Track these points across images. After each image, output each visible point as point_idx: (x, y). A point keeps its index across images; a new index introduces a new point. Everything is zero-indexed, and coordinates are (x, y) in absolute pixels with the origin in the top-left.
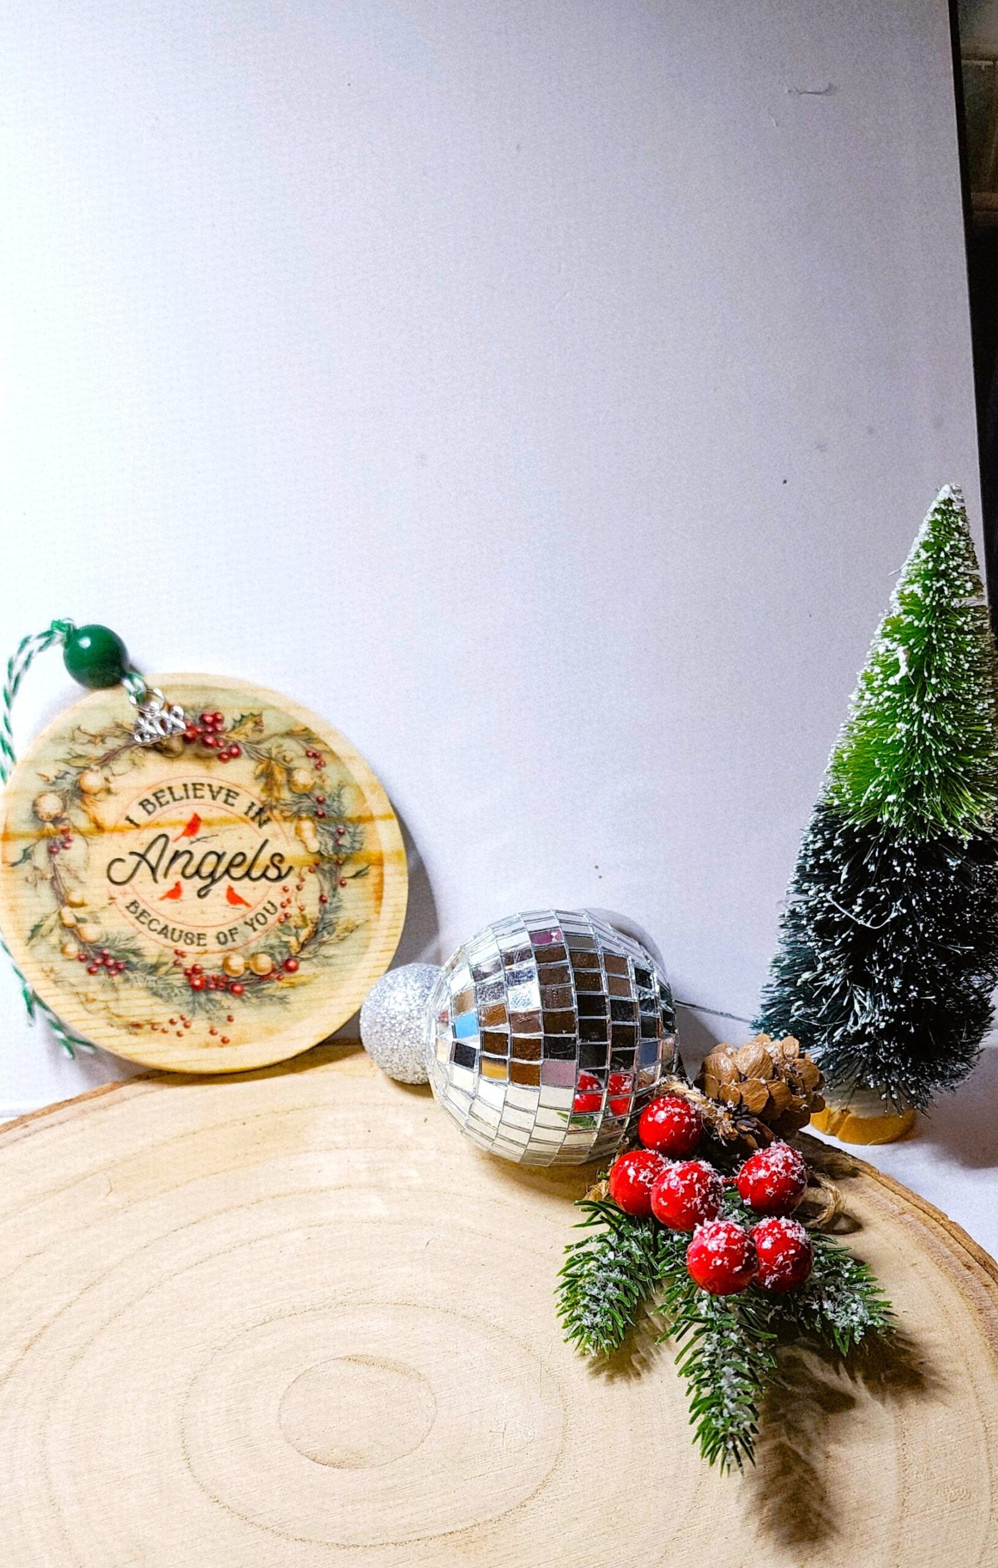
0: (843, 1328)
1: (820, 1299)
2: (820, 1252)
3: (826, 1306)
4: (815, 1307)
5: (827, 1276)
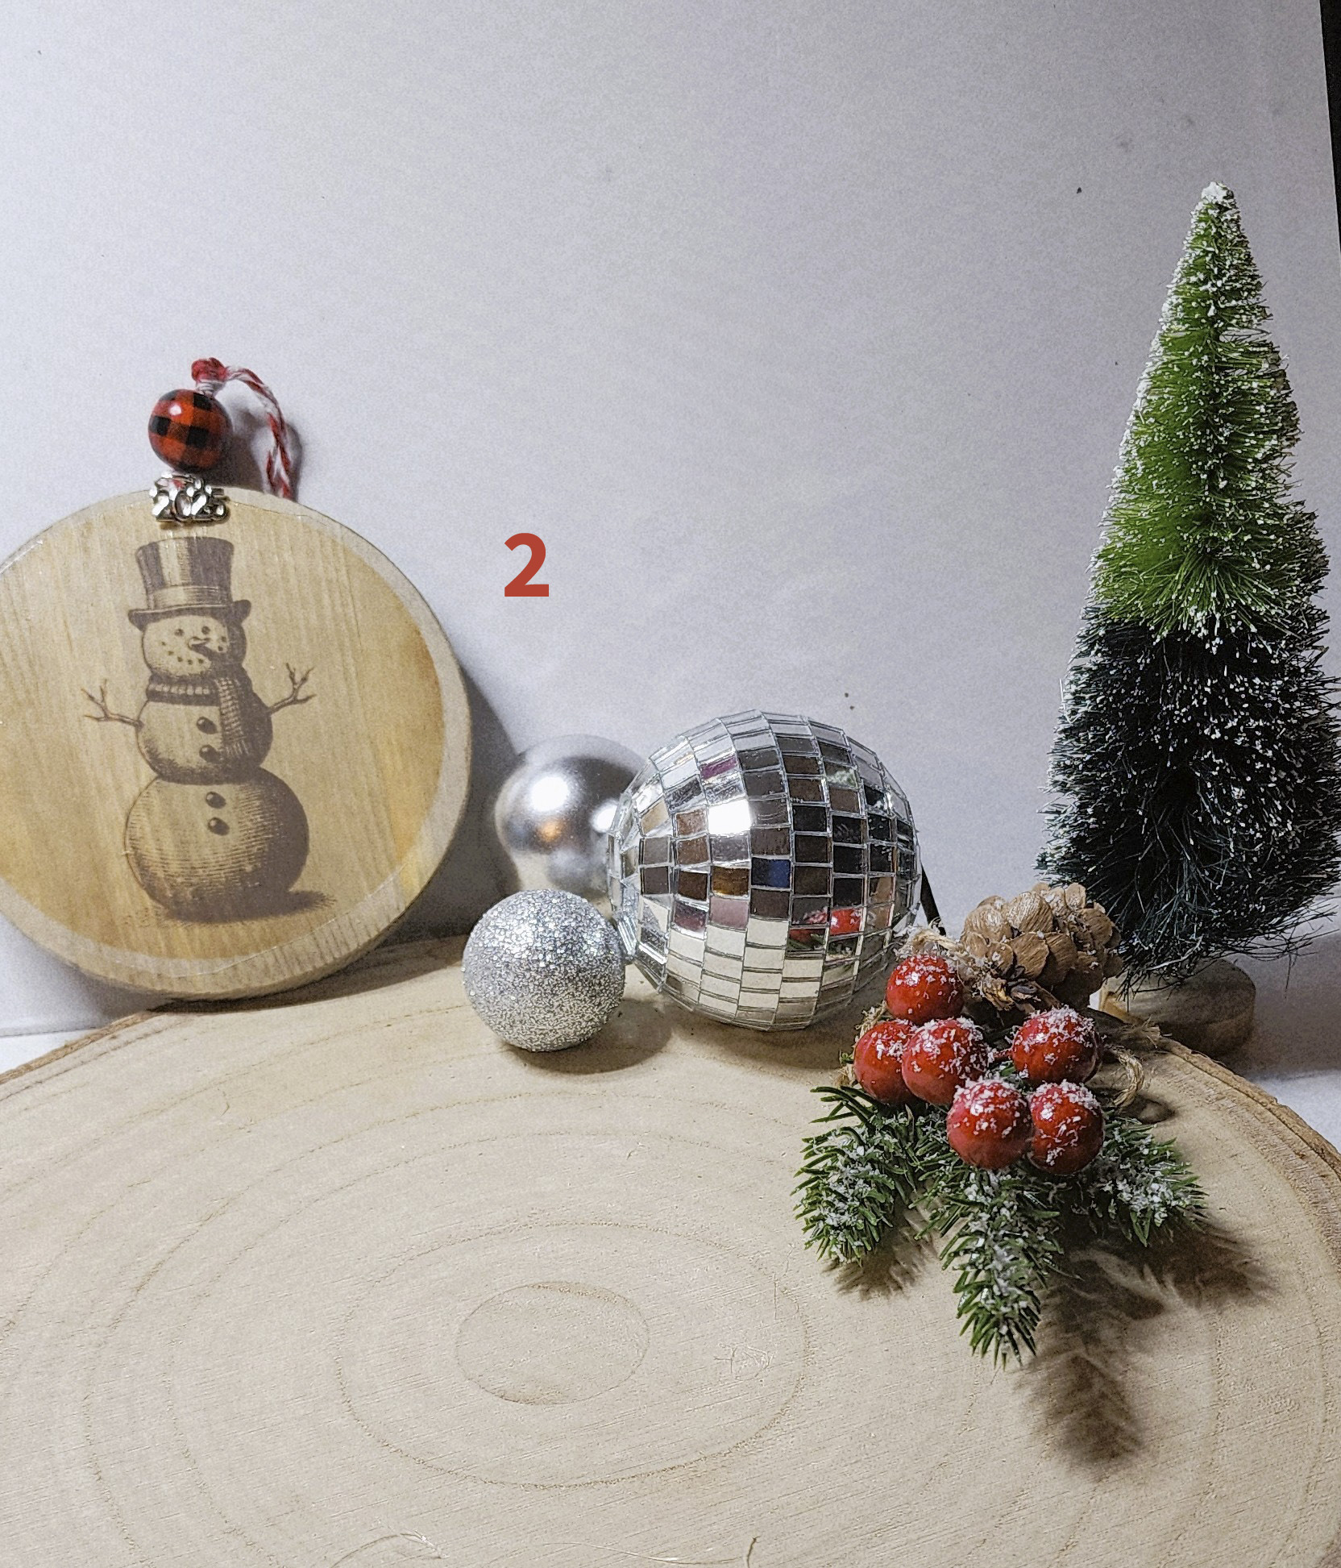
0: (1142, 1211)
1: (1115, 1180)
2: (1116, 1131)
3: (1120, 1189)
4: (1108, 1188)
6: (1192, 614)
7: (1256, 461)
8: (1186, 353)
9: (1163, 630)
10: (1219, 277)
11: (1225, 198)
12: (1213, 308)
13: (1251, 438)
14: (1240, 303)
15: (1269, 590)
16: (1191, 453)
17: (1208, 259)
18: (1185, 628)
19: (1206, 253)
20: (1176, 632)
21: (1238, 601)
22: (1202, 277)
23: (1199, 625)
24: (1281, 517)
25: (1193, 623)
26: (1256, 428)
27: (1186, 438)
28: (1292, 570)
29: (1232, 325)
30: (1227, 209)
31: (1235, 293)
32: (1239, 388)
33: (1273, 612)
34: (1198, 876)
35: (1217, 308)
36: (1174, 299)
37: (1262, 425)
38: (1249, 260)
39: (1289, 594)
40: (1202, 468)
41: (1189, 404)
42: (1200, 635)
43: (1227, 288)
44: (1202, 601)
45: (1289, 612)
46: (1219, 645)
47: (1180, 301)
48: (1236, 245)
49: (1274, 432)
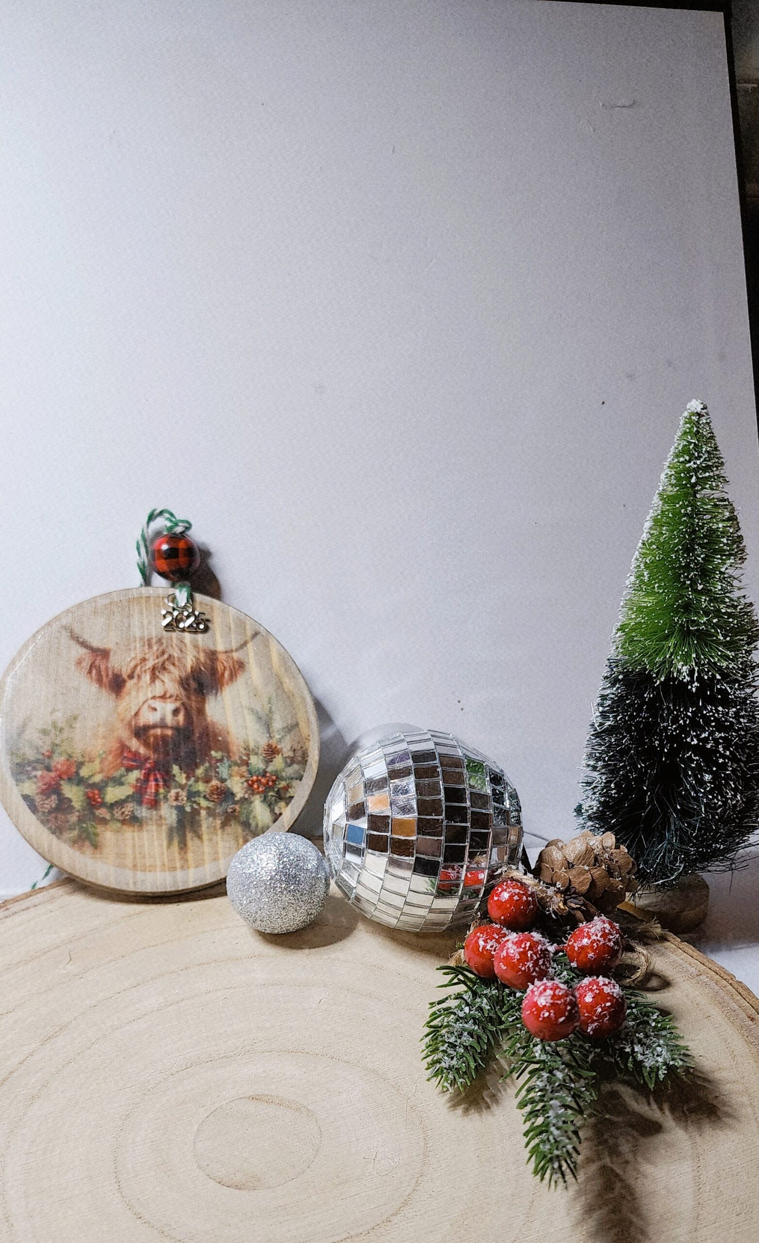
0: (650, 1067)
1: (632, 1043)
2: (633, 1005)
3: (636, 1050)
4: (628, 1050)
5: (638, 1025)
6: (680, 667)
7: (721, 573)
8: (677, 506)
9: (661, 677)
10: (699, 458)
11: (702, 409)
12: (694, 477)
13: (718, 559)
14: (711, 474)
15: (728, 653)
16: (680, 567)
17: (691, 447)
18: (675, 675)
19: (691, 443)
20: (669, 678)
21: (709, 659)
22: (687, 458)
23: (685, 674)
24: (735, 607)
25: (680, 673)
26: (721, 551)
27: (677, 558)
28: (743, 640)
29: (706, 488)
30: (703, 416)
31: (708, 468)
32: (710, 527)
33: (731, 667)
34: (680, 827)
35: (697, 478)
36: (667, 471)
37: (725, 551)
38: (716, 449)
39: (741, 655)
40: (687, 577)
41: (679, 537)
42: (685, 680)
43: (704, 465)
44: (686, 659)
45: (740, 666)
46: (697, 687)
47: (673, 473)
48: (709, 439)
49: (731, 555)
